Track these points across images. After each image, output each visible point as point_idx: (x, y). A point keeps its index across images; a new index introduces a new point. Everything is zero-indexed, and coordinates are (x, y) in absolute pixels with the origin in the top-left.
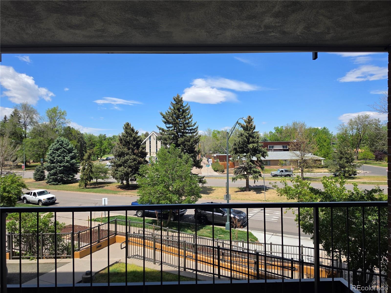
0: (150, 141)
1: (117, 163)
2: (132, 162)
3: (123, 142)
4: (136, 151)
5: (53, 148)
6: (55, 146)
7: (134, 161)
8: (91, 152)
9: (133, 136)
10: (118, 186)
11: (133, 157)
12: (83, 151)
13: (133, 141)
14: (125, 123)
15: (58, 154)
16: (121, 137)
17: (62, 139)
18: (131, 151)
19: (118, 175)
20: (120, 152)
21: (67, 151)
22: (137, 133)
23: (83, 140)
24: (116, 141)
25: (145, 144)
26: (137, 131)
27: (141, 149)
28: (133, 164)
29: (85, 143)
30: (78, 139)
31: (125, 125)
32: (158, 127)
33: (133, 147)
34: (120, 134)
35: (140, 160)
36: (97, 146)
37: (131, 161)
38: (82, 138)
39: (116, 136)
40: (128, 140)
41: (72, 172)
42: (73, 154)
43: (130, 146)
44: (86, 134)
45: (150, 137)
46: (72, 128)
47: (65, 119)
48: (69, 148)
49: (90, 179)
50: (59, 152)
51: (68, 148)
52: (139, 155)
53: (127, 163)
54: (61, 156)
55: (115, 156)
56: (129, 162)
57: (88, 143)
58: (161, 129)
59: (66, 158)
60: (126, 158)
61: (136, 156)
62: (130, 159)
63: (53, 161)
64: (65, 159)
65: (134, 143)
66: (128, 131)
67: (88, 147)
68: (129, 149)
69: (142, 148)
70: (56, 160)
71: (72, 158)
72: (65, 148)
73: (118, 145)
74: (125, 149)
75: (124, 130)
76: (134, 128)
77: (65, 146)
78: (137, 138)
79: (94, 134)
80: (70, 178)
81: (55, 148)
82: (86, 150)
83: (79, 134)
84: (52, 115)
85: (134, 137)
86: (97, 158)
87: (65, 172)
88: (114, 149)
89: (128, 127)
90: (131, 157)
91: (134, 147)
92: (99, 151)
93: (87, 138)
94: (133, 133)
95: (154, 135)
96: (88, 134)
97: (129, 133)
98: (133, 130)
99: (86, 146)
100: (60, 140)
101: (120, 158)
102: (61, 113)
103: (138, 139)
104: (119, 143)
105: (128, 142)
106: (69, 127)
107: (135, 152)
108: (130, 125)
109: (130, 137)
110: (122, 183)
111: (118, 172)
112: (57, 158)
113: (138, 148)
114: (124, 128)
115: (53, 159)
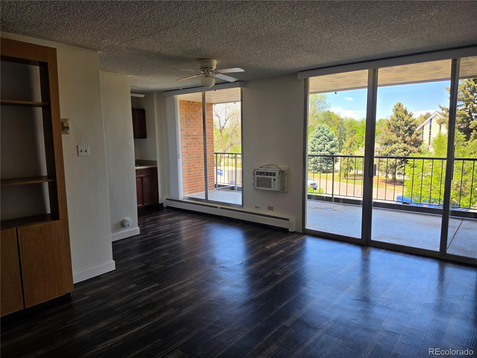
0: (430, 126)
1: (382, 153)
2: (402, 152)
3: (392, 127)
4: (408, 139)
5: (314, 136)
6: (316, 133)
7: (404, 151)
8: (353, 139)
9: (405, 119)
10: (382, 180)
11: (403, 145)
12: (342, 138)
13: (405, 126)
14: (395, 104)
15: (318, 141)
16: (389, 120)
17: (324, 125)
18: (401, 138)
19: (383, 166)
20: (387, 140)
21: (328, 139)
22: (411, 116)
23: (343, 126)
24: (383, 127)
25: (423, 130)
26: (411, 113)
27: (414, 136)
28: (403, 154)
29: (345, 130)
30: (338, 125)
31: (395, 106)
32: (441, 107)
33: (404, 133)
34: (388, 117)
35: (412, 150)
36: (358, 133)
37: (400, 150)
38: (341, 123)
39: (383, 120)
40: (398, 125)
41: (331, 161)
42: (333, 141)
43: (400, 132)
44: (346, 118)
45: (431, 120)
46: (332, 112)
47: (325, 103)
48: (330, 135)
49: (350, 169)
50: (319, 139)
51: (328, 135)
52: (412, 143)
53: (395, 153)
54: (321, 144)
55: (381, 144)
56: (397, 151)
57: (348, 130)
58: (444, 109)
59: (326, 145)
60: (393, 147)
61: (407, 145)
62: (399, 149)
63: (314, 149)
64: (326, 147)
65: (407, 128)
66: (400, 113)
67: (348, 134)
68: (398, 136)
69: (416, 134)
70: (317, 148)
71: (332, 146)
72: (326, 135)
73: (385, 130)
74: (393, 136)
75: (393, 112)
76: (408, 109)
77: (326, 132)
78: (411, 122)
79: (355, 119)
80: (330, 167)
81: (316, 135)
82: (345, 138)
83: (339, 119)
84: (313, 100)
85: (407, 121)
86: (358, 148)
87: (325, 161)
88: (380, 136)
89: (400, 109)
90: (400, 145)
91: (406, 133)
92: (360, 139)
93: (347, 124)
94: (406, 115)
95: (437, 117)
96: (348, 118)
97: (400, 116)
98: (406, 112)
99: (346, 133)
100: (322, 127)
101: (386, 147)
102: (322, 97)
103: (412, 124)
104: (387, 128)
105: (399, 128)
106: (329, 111)
107: (406, 139)
108: (403, 105)
109: (401, 120)
110: (387, 176)
111: (383, 163)
112: (318, 145)
113: (410, 135)
114: (393, 110)
115: (314, 147)
